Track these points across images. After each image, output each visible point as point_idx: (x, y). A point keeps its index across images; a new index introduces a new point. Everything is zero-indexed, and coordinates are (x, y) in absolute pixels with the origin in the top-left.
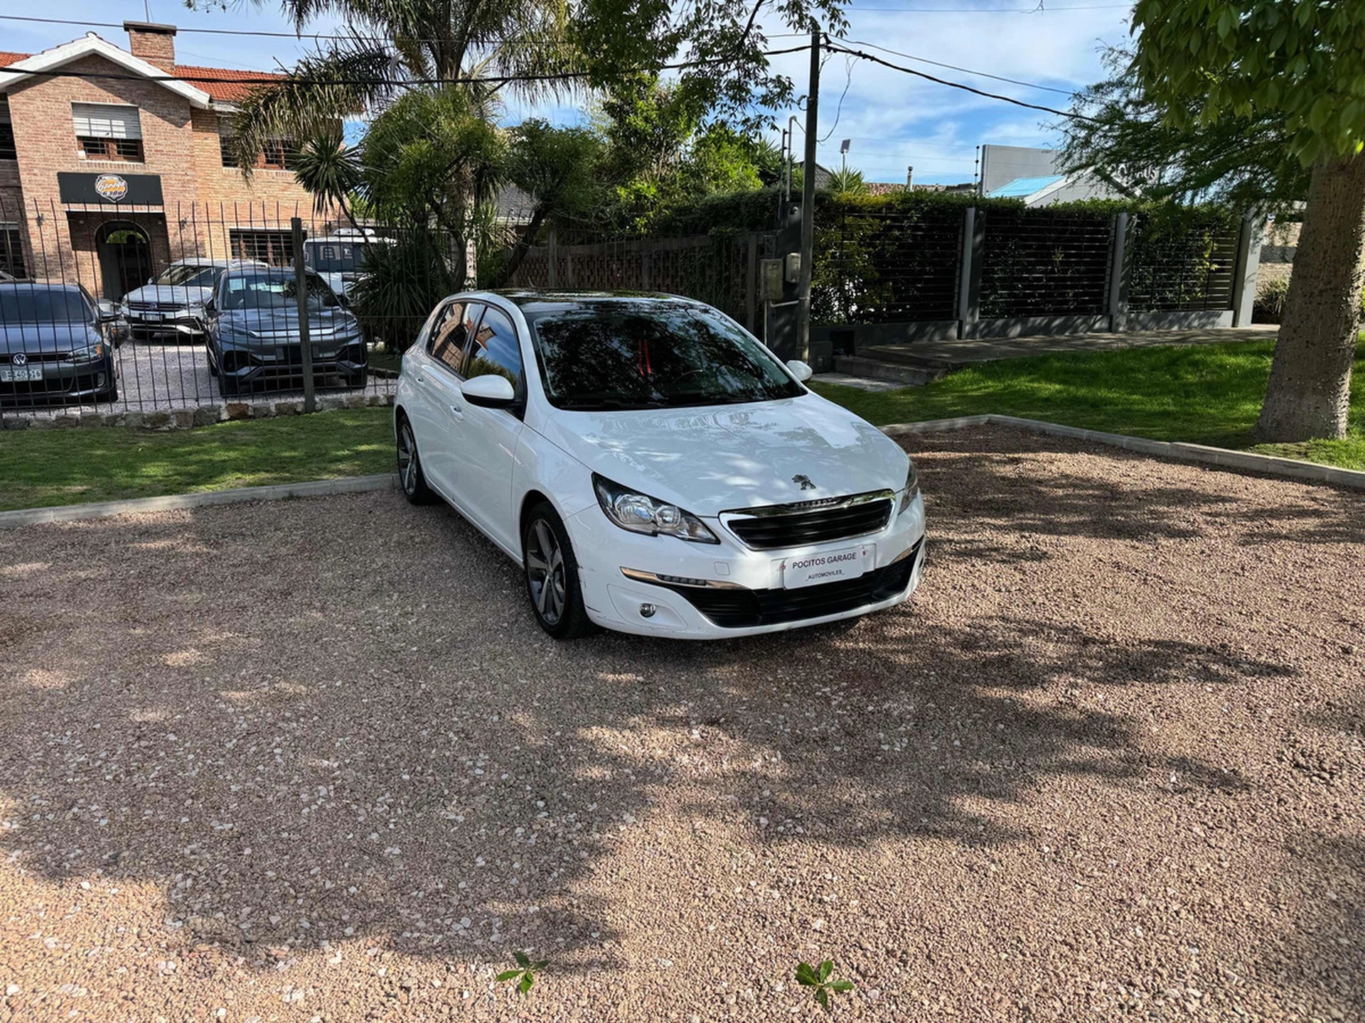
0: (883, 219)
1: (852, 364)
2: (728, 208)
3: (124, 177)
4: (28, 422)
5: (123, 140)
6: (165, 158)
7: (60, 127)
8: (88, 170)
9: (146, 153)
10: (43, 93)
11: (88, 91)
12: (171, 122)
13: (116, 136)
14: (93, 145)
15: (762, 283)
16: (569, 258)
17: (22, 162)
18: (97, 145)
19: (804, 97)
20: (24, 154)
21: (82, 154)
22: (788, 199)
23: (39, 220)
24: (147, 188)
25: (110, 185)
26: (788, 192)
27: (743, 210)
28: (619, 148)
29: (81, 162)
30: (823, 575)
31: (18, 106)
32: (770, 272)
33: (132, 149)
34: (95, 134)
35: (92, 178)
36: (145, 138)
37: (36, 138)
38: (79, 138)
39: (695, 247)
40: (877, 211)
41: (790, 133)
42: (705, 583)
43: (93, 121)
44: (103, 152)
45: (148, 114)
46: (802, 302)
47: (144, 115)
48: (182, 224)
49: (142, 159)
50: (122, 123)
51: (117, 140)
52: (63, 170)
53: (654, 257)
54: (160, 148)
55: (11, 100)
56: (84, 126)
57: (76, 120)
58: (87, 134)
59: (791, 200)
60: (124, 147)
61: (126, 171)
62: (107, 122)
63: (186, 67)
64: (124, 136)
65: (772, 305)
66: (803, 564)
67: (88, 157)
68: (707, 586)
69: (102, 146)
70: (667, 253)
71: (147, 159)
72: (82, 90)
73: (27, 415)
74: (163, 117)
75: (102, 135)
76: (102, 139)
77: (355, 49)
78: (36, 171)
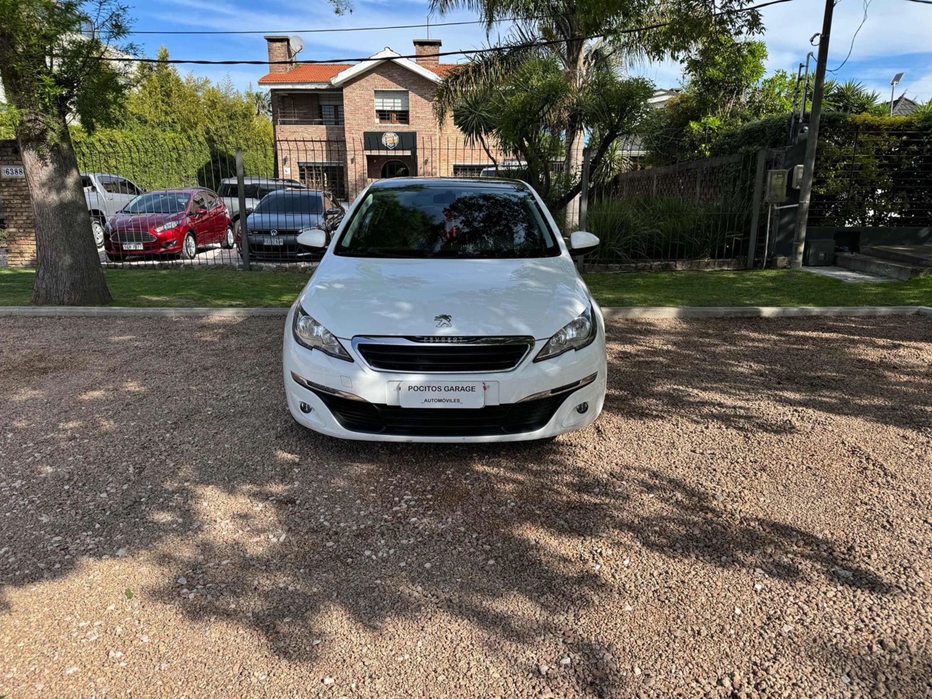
0: (899, 136)
1: (850, 259)
2: (758, 131)
3: (397, 133)
4: (262, 268)
5: (399, 111)
6: (420, 121)
7: (367, 105)
8: (379, 130)
9: (410, 119)
10: (360, 86)
11: (383, 83)
12: (426, 98)
13: (396, 109)
14: (384, 115)
15: (768, 189)
16: (655, 176)
17: (347, 127)
18: (385, 115)
19: (818, 34)
20: (348, 122)
21: (377, 120)
22: (801, 121)
23: (353, 160)
24: (408, 140)
25: (389, 139)
26: (802, 115)
27: (767, 132)
28: (701, 94)
29: (376, 125)
30: (440, 401)
31: (348, 94)
32: (777, 180)
33: (403, 116)
34: (385, 109)
35: (381, 134)
36: (410, 109)
37: (354, 113)
38: (377, 111)
39: (730, 164)
40: (896, 130)
41: (807, 66)
42: (334, 391)
43: (385, 100)
44: (388, 119)
45: (414, 94)
46: (801, 205)
47: (412, 95)
48: (426, 162)
49: (408, 123)
50: (400, 101)
51: (396, 111)
52: (366, 130)
53: (705, 172)
54: (418, 115)
55: (346, 91)
56: (380, 104)
57: (376, 100)
58: (381, 108)
59: (804, 122)
60: (399, 115)
61: (399, 130)
62: (392, 101)
63: (445, 65)
64: (400, 109)
65: (776, 208)
66: (419, 389)
67: (381, 122)
68: (336, 395)
69: (388, 115)
70: (713, 169)
71: (411, 122)
72: (379, 82)
73: (263, 264)
74: (421, 96)
75: (389, 109)
76: (388, 111)
77: (520, 40)
78: (353, 132)
